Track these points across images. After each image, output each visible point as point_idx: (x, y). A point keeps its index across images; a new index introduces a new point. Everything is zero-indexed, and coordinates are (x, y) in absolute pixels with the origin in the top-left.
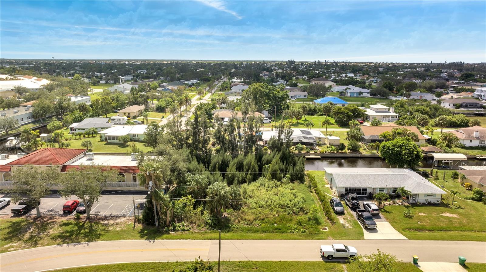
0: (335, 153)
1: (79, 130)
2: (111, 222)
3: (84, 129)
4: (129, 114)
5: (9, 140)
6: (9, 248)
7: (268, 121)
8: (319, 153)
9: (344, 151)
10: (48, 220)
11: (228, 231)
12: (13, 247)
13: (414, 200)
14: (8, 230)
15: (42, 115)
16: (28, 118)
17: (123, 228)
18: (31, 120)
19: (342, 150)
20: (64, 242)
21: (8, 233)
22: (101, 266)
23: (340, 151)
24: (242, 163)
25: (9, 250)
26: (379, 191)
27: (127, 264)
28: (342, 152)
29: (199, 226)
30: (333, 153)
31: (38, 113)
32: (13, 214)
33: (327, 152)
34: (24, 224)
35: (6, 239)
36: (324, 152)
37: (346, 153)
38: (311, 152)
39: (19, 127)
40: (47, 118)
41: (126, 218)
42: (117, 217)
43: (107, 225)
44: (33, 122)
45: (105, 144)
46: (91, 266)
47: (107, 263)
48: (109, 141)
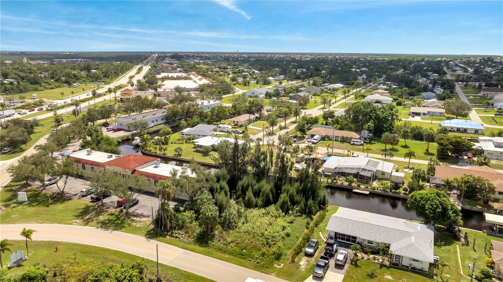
0: (387, 192)
1: (186, 135)
2: (138, 219)
3: (190, 135)
4: (237, 122)
5: (135, 139)
6: (74, 222)
7: (360, 143)
8: (370, 189)
9: (398, 191)
10: (105, 209)
11: (205, 246)
12: (76, 222)
13: (397, 261)
14: (81, 211)
15: (171, 118)
16: (162, 119)
17: (141, 226)
18: (164, 121)
19: (396, 189)
20: (101, 227)
21: (81, 213)
22: (105, 248)
23: (393, 191)
24: (261, 190)
25: (73, 224)
26: (368, 243)
27: (120, 251)
28: (396, 191)
29: (189, 236)
30: (385, 191)
31: (169, 116)
32: (91, 200)
33: (379, 189)
34: (92, 208)
35: (77, 216)
36: (376, 189)
37: (400, 193)
38: (362, 186)
39: (149, 128)
40: (177, 120)
41: (149, 219)
42: (144, 216)
43: (133, 220)
44: (165, 123)
45: (194, 151)
46: (101, 247)
47: (110, 248)
48: (198, 149)
